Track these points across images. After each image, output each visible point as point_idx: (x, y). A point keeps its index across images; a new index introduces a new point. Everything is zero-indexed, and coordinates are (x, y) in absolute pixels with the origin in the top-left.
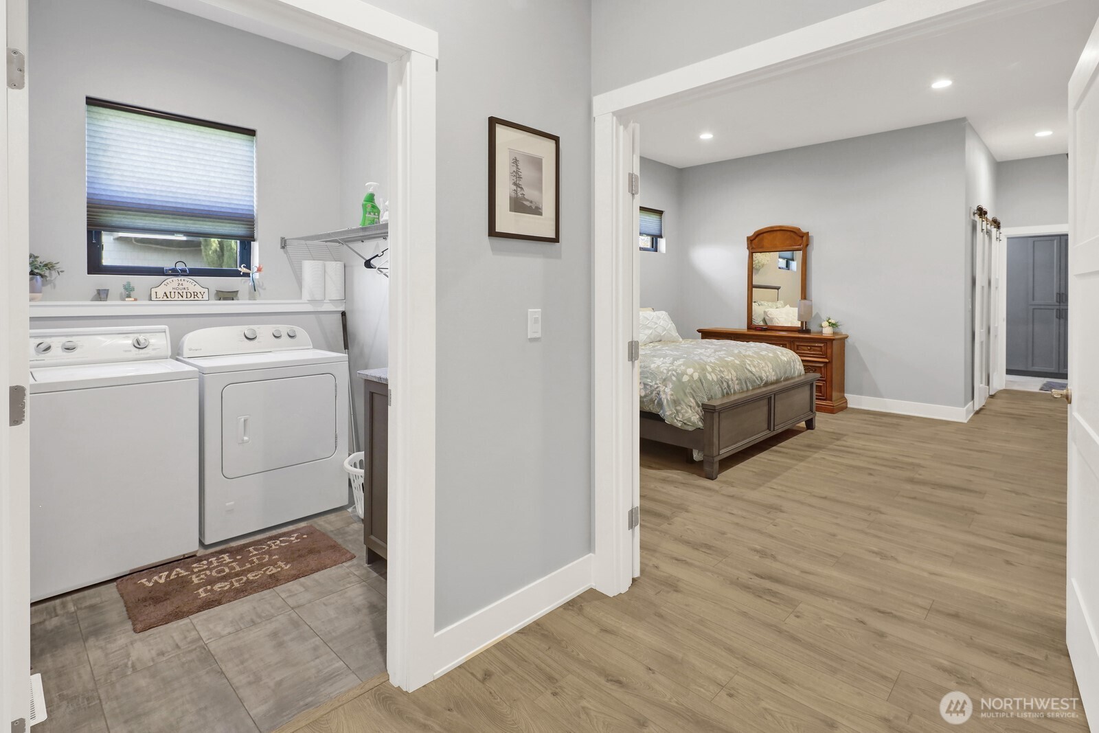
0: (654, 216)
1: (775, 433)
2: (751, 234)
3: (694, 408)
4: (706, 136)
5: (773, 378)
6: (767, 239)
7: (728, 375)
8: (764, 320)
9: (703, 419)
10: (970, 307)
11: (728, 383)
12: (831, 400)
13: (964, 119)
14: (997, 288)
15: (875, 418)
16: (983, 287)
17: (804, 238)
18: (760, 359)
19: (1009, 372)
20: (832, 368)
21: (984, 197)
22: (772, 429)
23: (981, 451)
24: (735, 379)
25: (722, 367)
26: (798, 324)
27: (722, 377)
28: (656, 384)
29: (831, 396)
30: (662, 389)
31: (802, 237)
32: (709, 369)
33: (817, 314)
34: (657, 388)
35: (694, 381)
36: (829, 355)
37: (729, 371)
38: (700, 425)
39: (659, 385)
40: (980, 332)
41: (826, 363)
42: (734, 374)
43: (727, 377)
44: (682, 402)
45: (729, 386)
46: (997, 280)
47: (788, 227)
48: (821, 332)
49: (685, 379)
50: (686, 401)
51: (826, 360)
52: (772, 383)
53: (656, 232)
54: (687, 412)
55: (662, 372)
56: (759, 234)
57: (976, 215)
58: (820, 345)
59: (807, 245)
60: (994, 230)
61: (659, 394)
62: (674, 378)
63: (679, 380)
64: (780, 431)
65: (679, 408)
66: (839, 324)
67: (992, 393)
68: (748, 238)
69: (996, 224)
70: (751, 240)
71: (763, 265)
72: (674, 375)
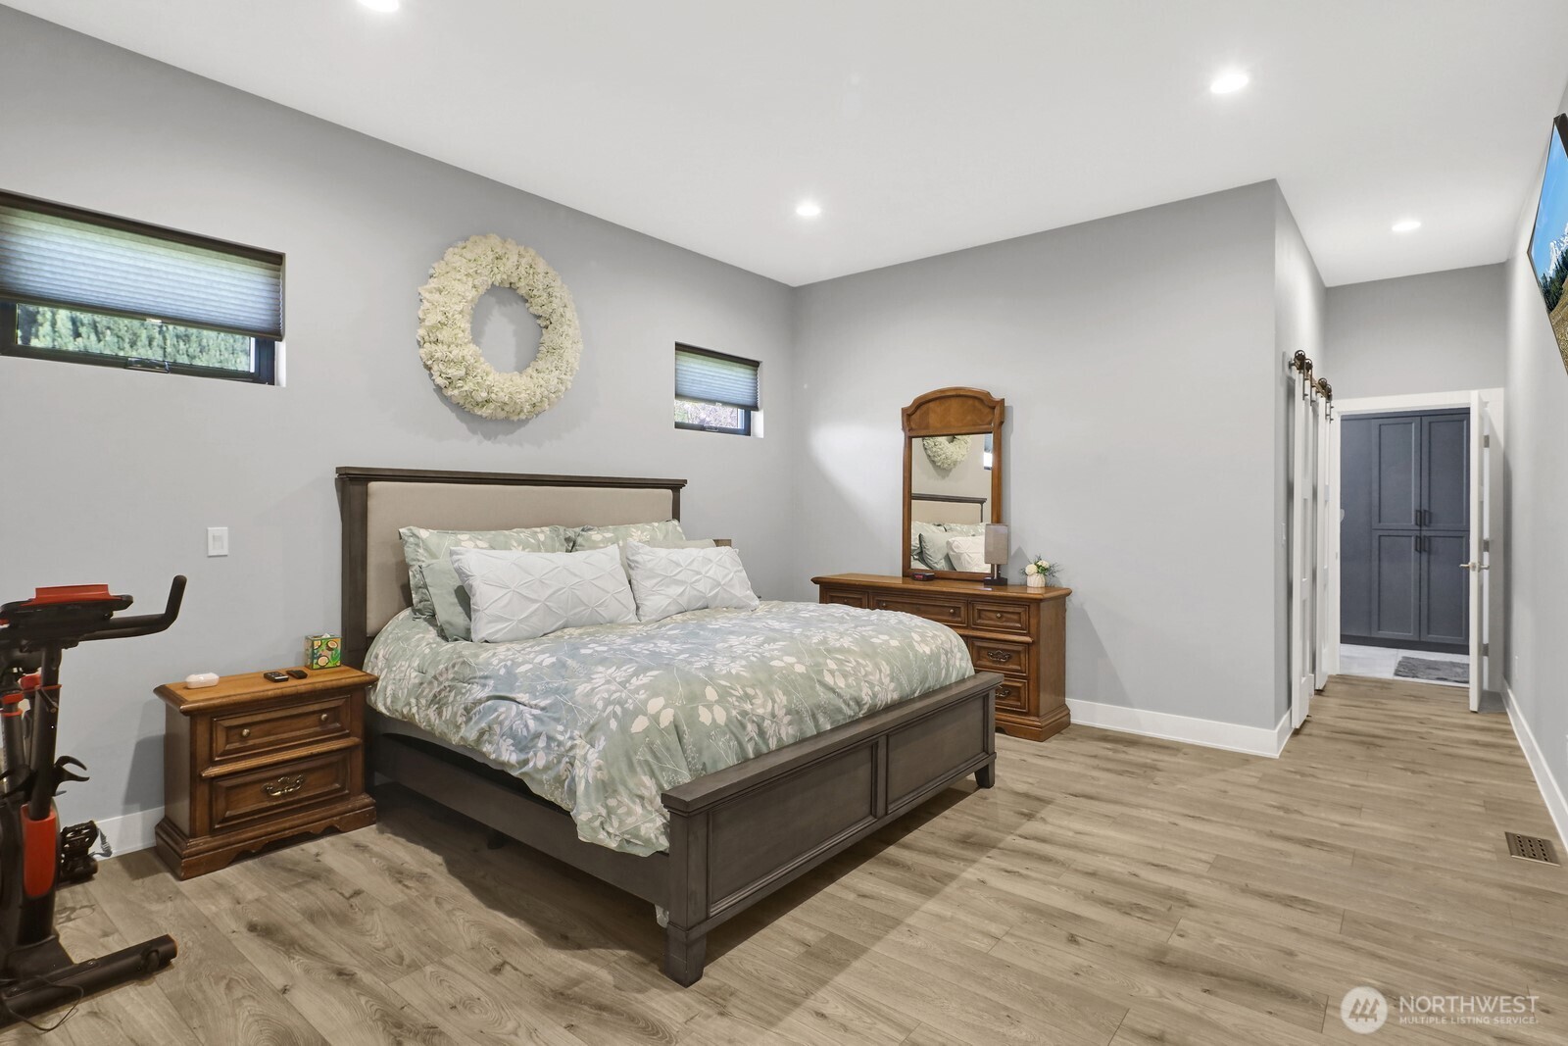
0: (742, 370)
1: (888, 819)
2: (908, 402)
3: (651, 803)
4: (808, 210)
5: (890, 694)
6: (935, 411)
7: (764, 706)
8: (948, 558)
9: (670, 830)
10: (1284, 538)
11: (759, 726)
12: (1038, 716)
13: (1271, 185)
14: (1326, 502)
15: (1115, 751)
16: (1305, 500)
17: (997, 411)
18: (865, 655)
19: (1345, 639)
20: (1038, 653)
21: (1306, 337)
22: (880, 811)
23: (1308, 843)
24: (780, 713)
25: (753, 686)
26: (986, 569)
27: (744, 713)
28: (572, 738)
29: (1038, 707)
30: (579, 752)
31: (994, 408)
32: (711, 694)
33: (1020, 549)
34: (572, 748)
35: (660, 731)
36: (1033, 630)
37: (770, 695)
38: (664, 843)
39: (577, 742)
40: (1301, 582)
41: (1028, 644)
42: (781, 698)
43: (760, 711)
44: (621, 789)
45: (762, 733)
46: (1327, 488)
47: (970, 390)
48: (1025, 586)
49: (640, 725)
50: (631, 784)
51: (1027, 639)
52: (889, 708)
53: (747, 400)
54: (630, 813)
55: (592, 707)
56: (922, 404)
57: (1294, 368)
58: (1018, 610)
59: (1002, 423)
60: (1322, 401)
61: (572, 765)
62: (613, 724)
63: (624, 728)
64: (902, 811)
65: (612, 802)
66: (1056, 569)
67: (1319, 686)
68: (904, 410)
69: (1325, 390)
70: (908, 415)
71: (955, 463)
72: (615, 715)
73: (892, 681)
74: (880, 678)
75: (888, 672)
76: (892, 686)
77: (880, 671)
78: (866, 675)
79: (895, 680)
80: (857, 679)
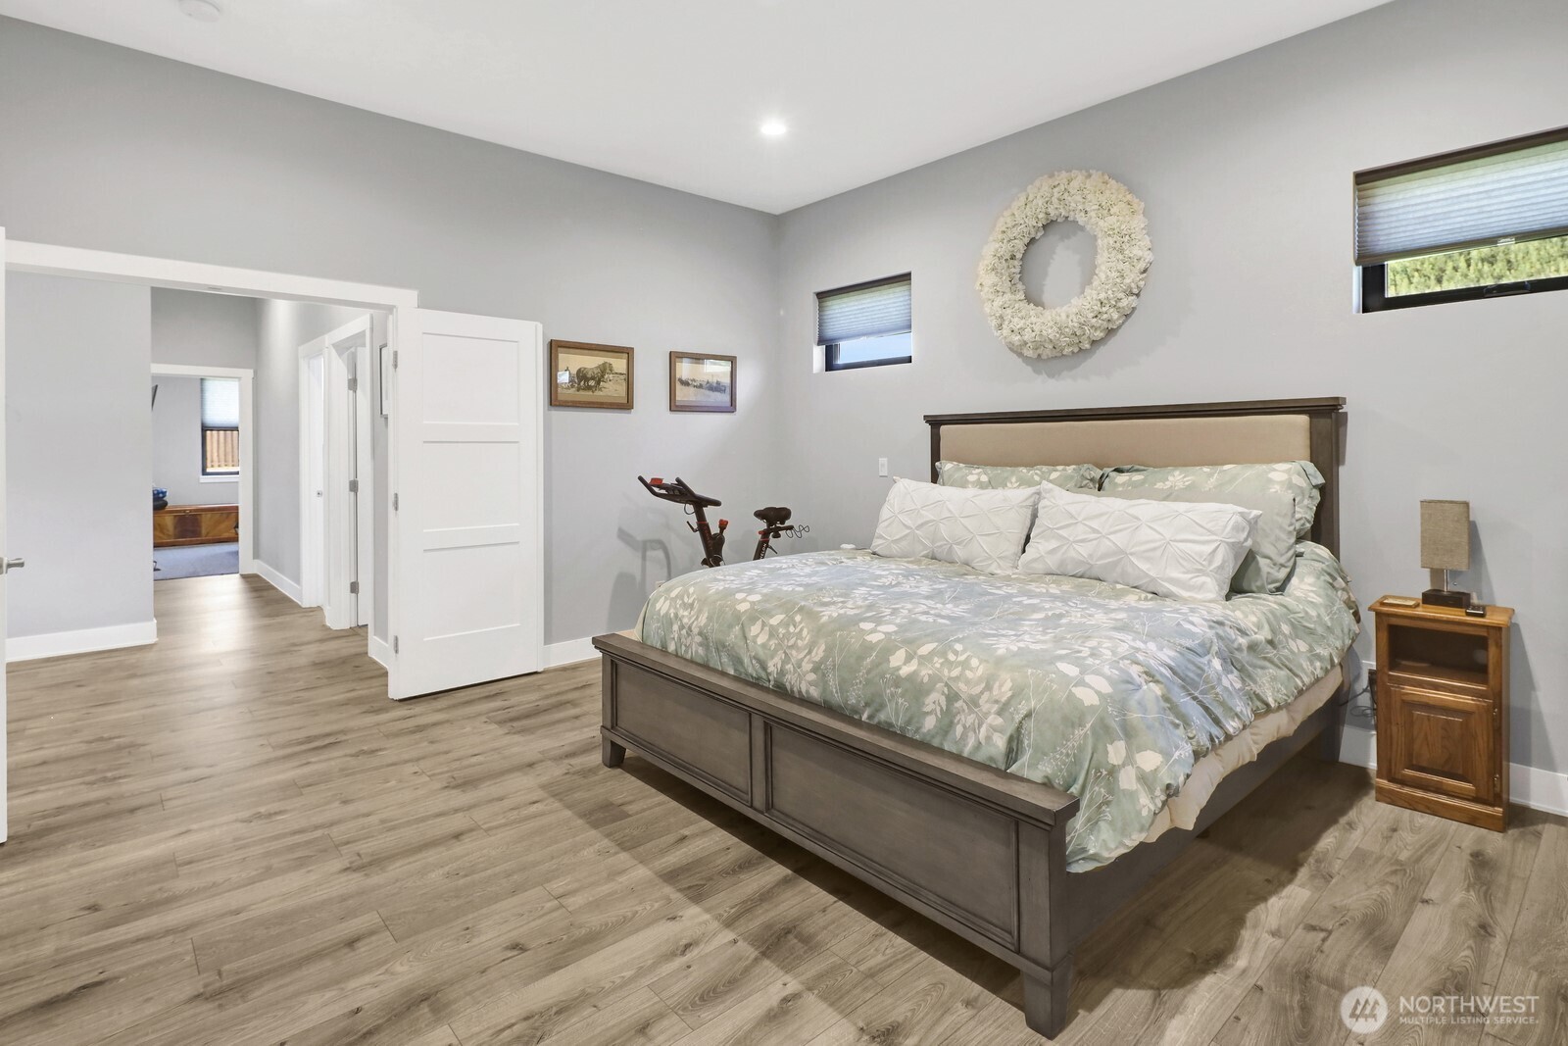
73: (815, 670)
74: (802, 659)
75: (817, 659)
76: (812, 677)
77: (810, 653)
78: (792, 647)
79: (820, 673)
80: (779, 646)
